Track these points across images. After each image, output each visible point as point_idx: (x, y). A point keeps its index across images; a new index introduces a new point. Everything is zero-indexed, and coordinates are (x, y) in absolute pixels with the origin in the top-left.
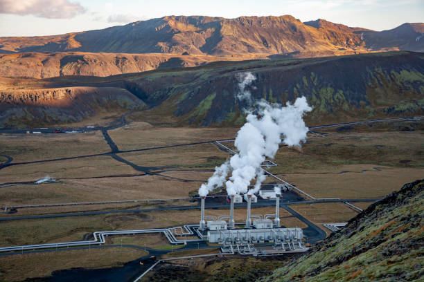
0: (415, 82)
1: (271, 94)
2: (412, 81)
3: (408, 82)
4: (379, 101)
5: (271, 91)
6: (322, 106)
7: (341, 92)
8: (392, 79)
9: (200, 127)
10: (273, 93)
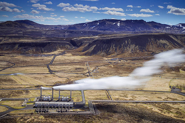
0: (164, 44)
1: (114, 46)
2: (163, 43)
3: (162, 44)
4: (150, 50)
5: (114, 45)
6: (130, 51)
7: (138, 46)
8: (156, 42)
9: (87, 56)
10: (115, 46)
